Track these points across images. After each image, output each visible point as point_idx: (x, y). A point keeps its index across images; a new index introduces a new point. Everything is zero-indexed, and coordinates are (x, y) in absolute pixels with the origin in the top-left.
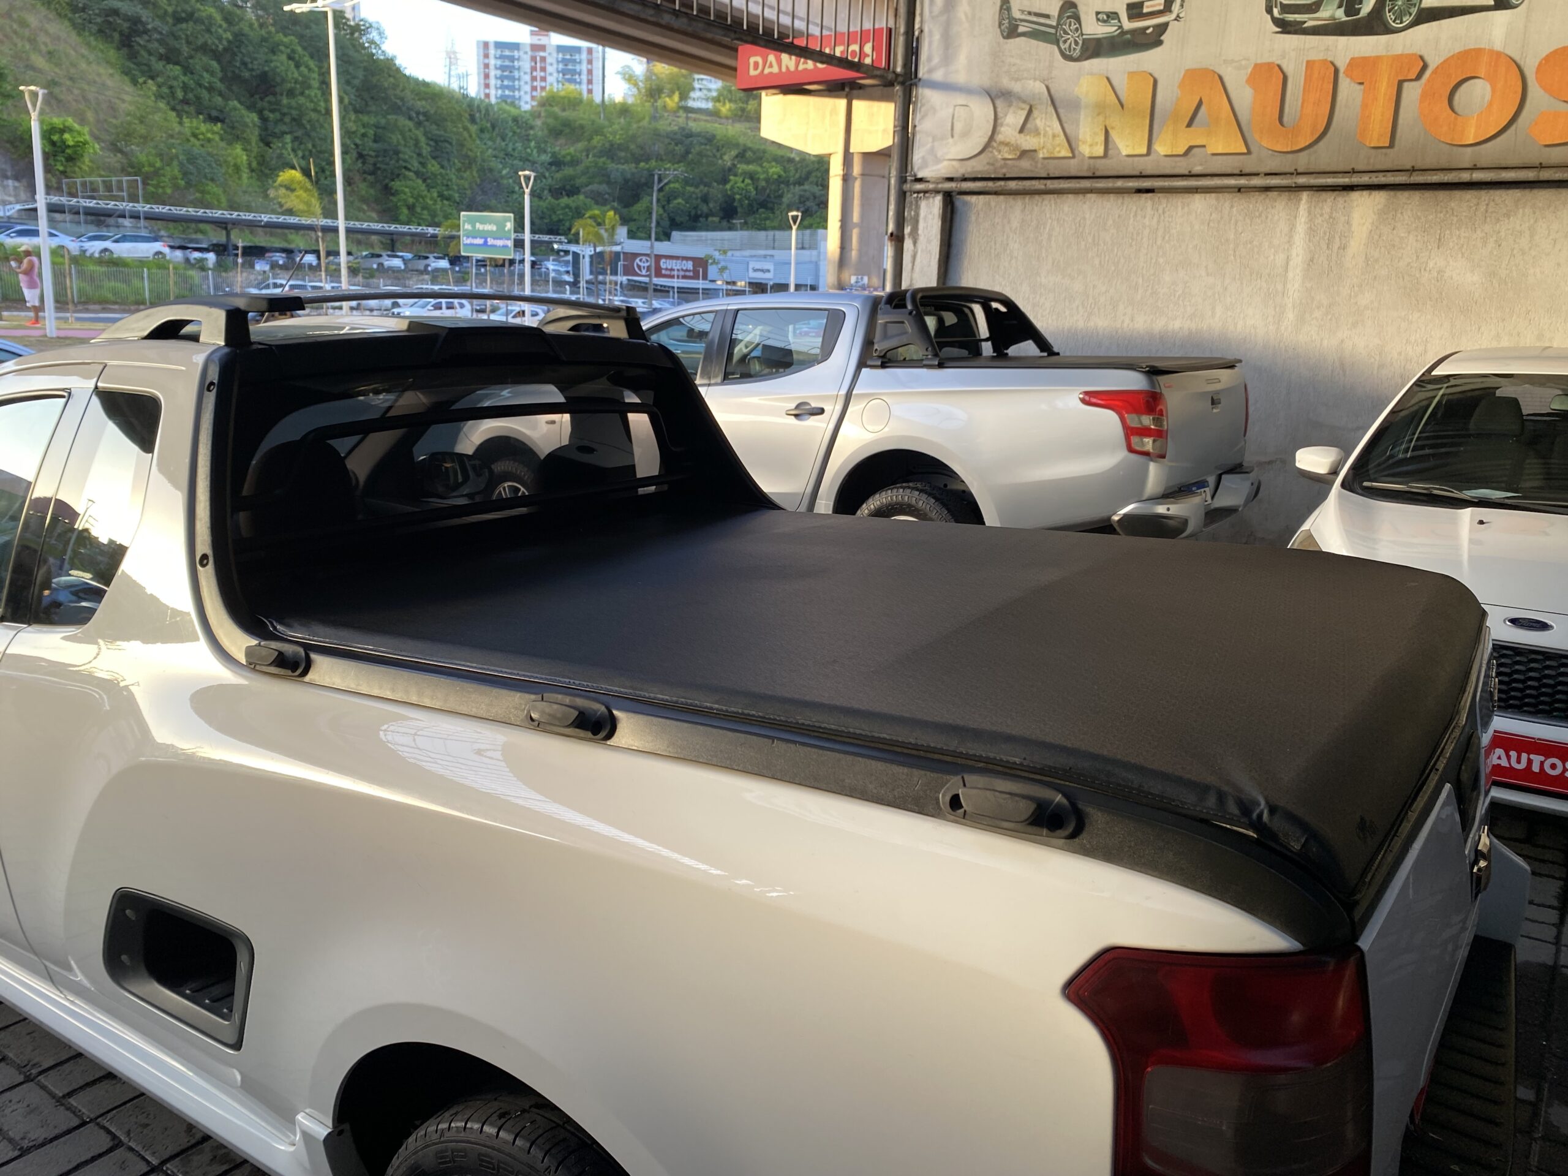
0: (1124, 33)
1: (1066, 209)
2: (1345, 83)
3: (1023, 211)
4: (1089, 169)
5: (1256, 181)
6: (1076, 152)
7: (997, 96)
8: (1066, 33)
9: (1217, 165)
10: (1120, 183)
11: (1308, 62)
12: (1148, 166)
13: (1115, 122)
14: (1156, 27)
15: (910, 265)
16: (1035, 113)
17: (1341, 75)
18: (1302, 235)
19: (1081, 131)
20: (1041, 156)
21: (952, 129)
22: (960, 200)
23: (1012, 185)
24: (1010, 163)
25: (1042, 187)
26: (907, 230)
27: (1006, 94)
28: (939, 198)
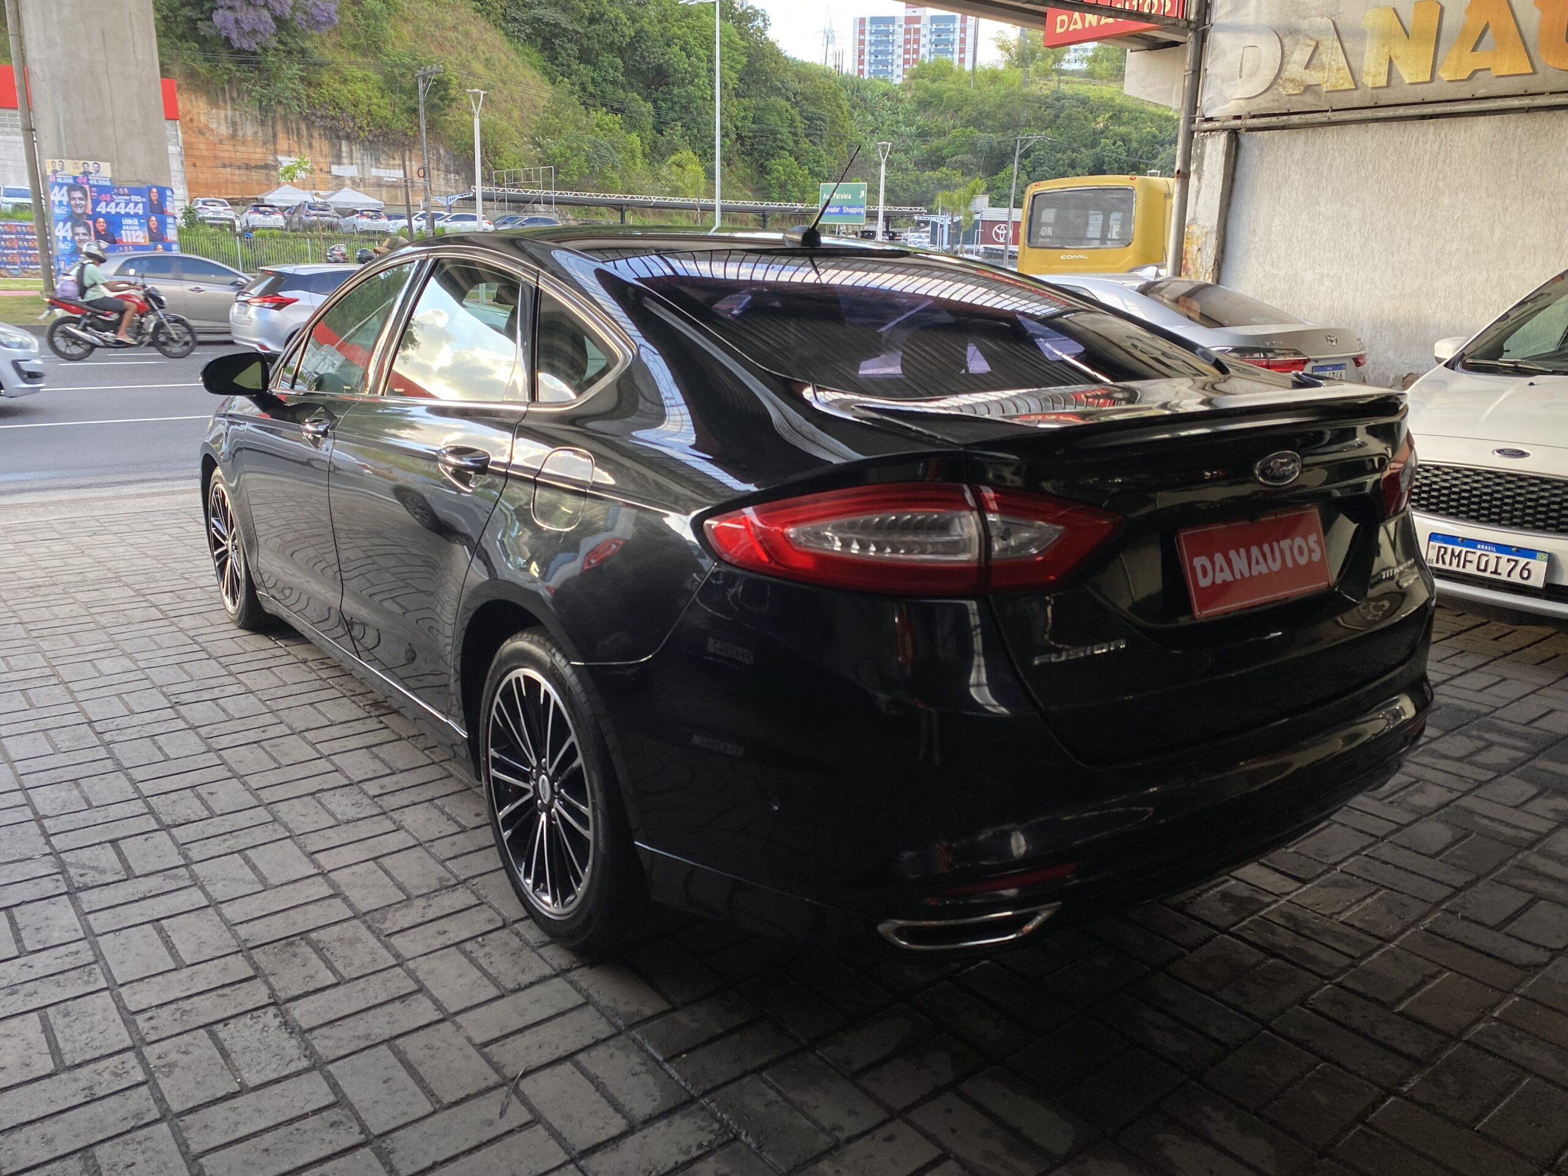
1: (1348, 139)
3: (1305, 143)
4: (1371, 99)
5: (1539, 101)
6: (1359, 84)
7: (1286, 34)
9: (1501, 87)
10: (1401, 111)
12: (1430, 92)
13: (1400, 50)
15: (1194, 200)
16: (1321, 47)
19: (1366, 63)
20: (1324, 89)
21: (1241, 70)
22: (1245, 139)
23: (1295, 119)
24: (1293, 98)
25: (1325, 119)
26: (1193, 167)
27: (1294, 32)
28: (1224, 135)
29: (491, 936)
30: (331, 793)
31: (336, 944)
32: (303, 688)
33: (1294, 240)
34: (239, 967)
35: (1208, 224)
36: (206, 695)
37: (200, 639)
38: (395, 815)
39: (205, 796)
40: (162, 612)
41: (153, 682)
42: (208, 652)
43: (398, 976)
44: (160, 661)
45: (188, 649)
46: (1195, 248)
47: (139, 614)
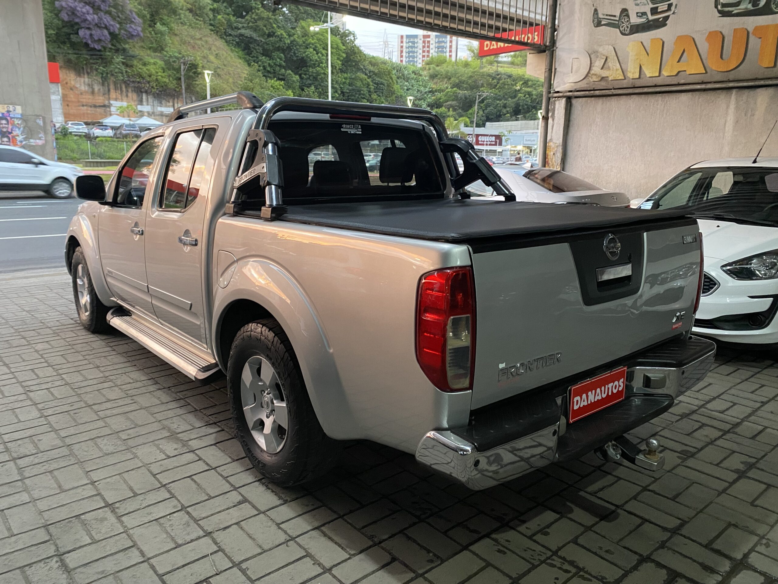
0: (649, 21)
1: (622, 102)
2: (752, 38)
3: (603, 103)
4: (632, 84)
5: (709, 86)
6: (626, 77)
7: (592, 53)
8: (623, 23)
9: (691, 79)
10: (645, 90)
11: (735, 29)
12: (659, 81)
13: (644, 62)
14: (664, 18)
15: (551, 130)
16: (608, 60)
17: (751, 35)
18: (733, 110)
19: (629, 67)
20: (610, 79)
21: (572, 69)
22: (574, 101)
23: (597, 93)
24: (596, 83)
25: (611, 93)
26: (550, 114)
27: (596, 52)
28: (564, 99)
29: (175, 515)
30: (102, 438)
31: (94, 521)
32: (95, 382)
33: (598, 150)
34: (42, 535)
35: (558, 142)
36: (44, 386)
37: (45, 356)
38: (134, 450)
39: (36, 441)
40: (28, 341)
41: (17, 380)
42: (48, 363)
43: (124, 538)
44: (23, 368)
45: (37, 361)
46: (552, 153)
47: (15, 343)
